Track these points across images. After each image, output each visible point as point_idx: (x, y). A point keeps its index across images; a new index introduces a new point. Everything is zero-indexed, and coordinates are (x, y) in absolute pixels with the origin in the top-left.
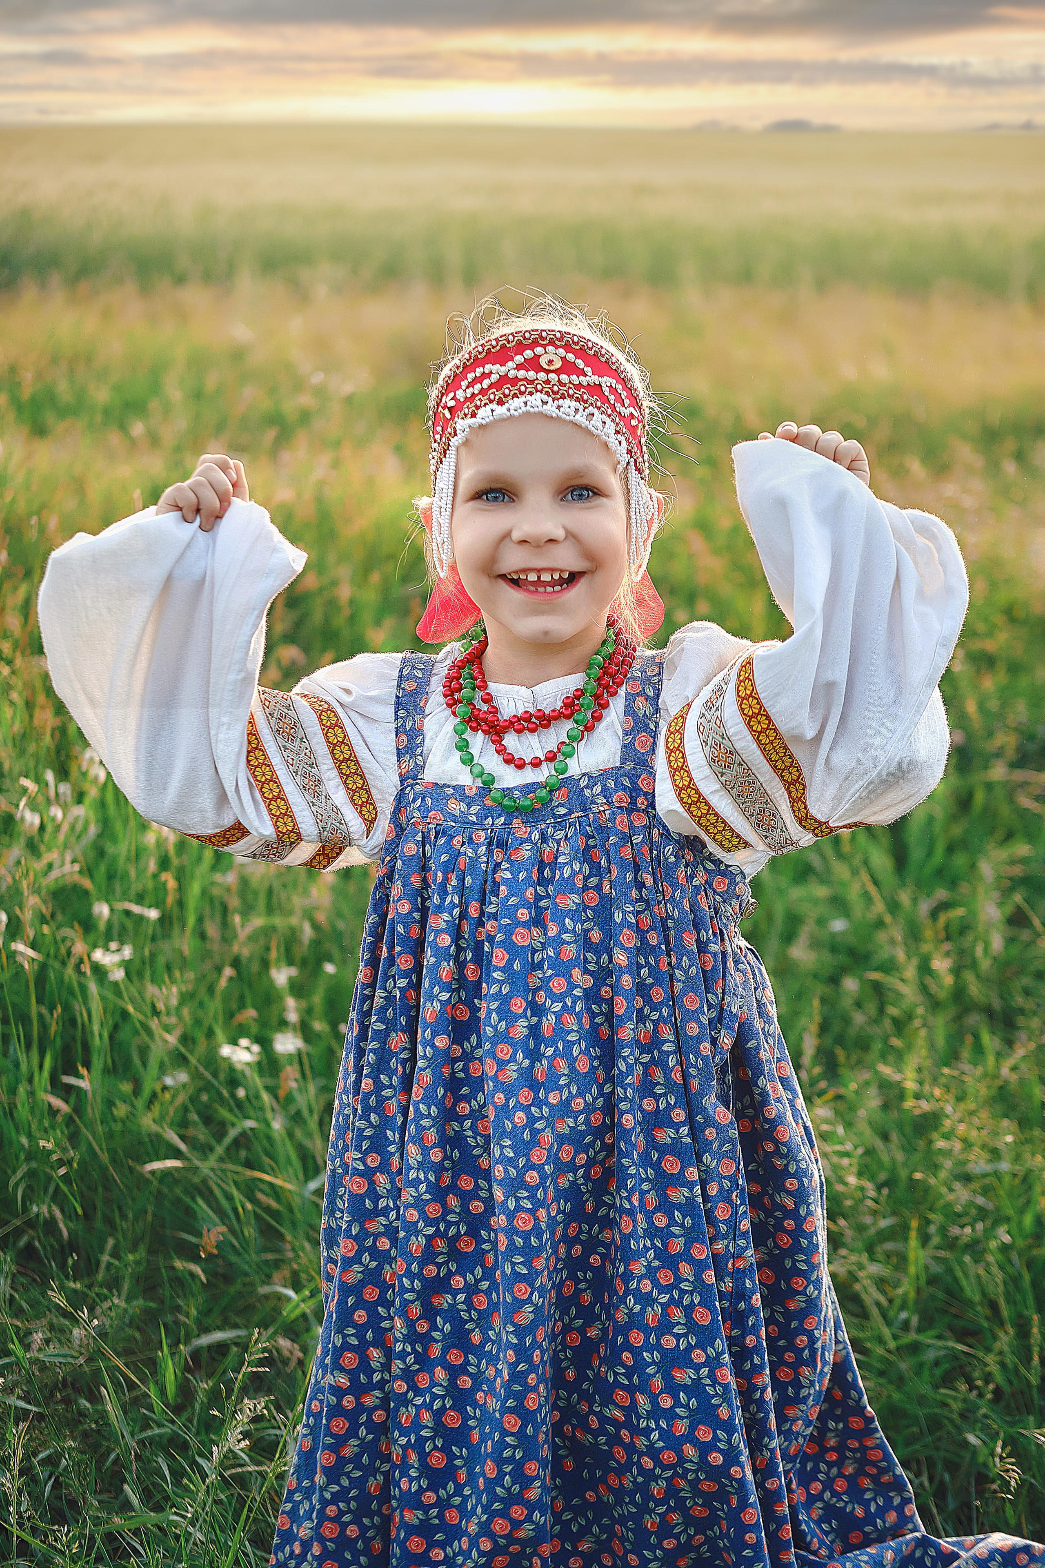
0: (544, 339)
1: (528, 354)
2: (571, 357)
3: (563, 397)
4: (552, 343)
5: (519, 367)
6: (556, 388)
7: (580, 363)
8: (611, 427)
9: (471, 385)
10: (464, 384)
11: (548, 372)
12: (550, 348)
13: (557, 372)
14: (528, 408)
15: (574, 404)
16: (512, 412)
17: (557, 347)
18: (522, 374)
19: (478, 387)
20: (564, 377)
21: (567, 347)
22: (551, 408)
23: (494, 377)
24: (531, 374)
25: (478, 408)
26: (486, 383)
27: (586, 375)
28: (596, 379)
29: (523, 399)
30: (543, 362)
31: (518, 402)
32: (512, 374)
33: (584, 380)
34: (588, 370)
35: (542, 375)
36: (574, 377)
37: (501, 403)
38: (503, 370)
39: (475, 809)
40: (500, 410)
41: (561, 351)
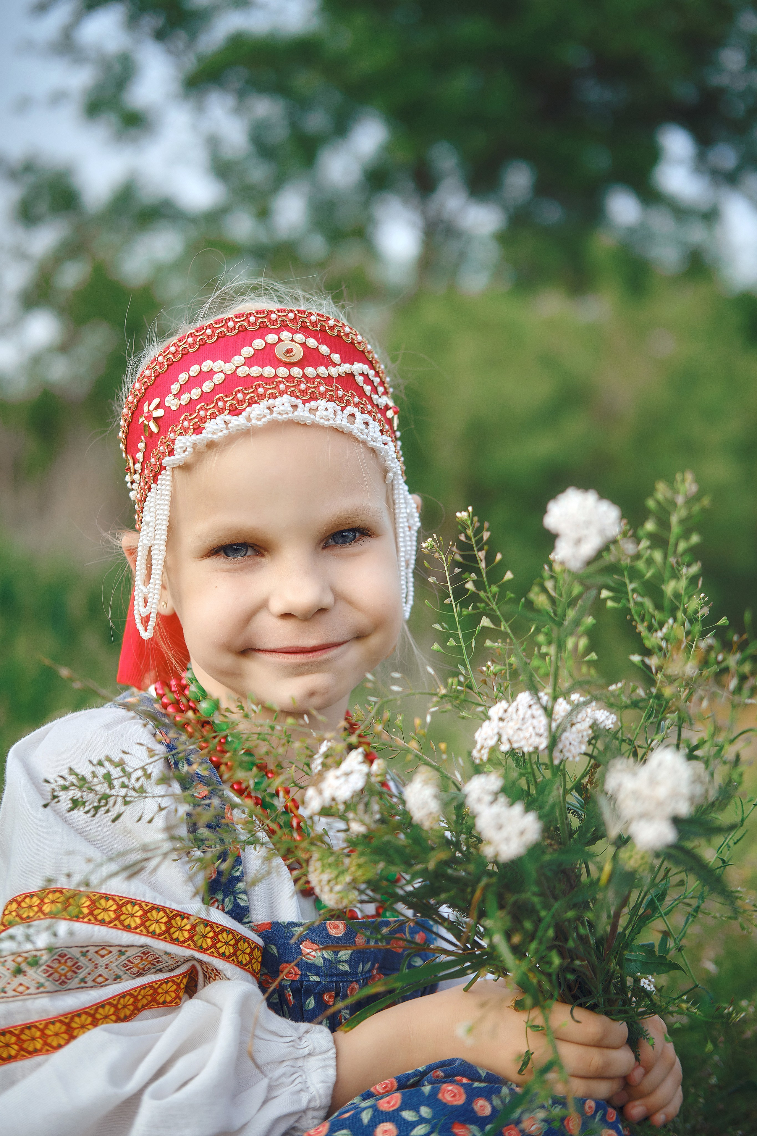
0: (274, 322)
1: (259, 344)
2: (312, 342)
3: (313, 398)
4: (285, 326)
5: (249, 362)
6: (303, 386)
7: (324, 349)
8: (374, 426)
9: (185, 388)
10: (175, 388)
11: (289, 365)
12: (285, 335)
13: (301, 364)
14: (274, 415)
15: (331, 405)
16: (254, 421)
17: (293, 332)
18: (255, 371)
19: (195, 393)
20: (310, 371)
21: (304, 329)
22: (303, 412)
23: (218, 378)
24: (268, 371)
25: (203, 420)
26: (207, 386)
27: (334, 365)
28: (346, 368)
29: (265, 403)
30: (279, 351)
31: (257, 410)
32: (242, 372)
33: (334, 371)
34: (336, 357)
35: (283, 371)
36: (322, 370)
37: (235, 411)
38: (228, 368)
39: (345, 954)
40: (237, 422)
41: (299, 337)
